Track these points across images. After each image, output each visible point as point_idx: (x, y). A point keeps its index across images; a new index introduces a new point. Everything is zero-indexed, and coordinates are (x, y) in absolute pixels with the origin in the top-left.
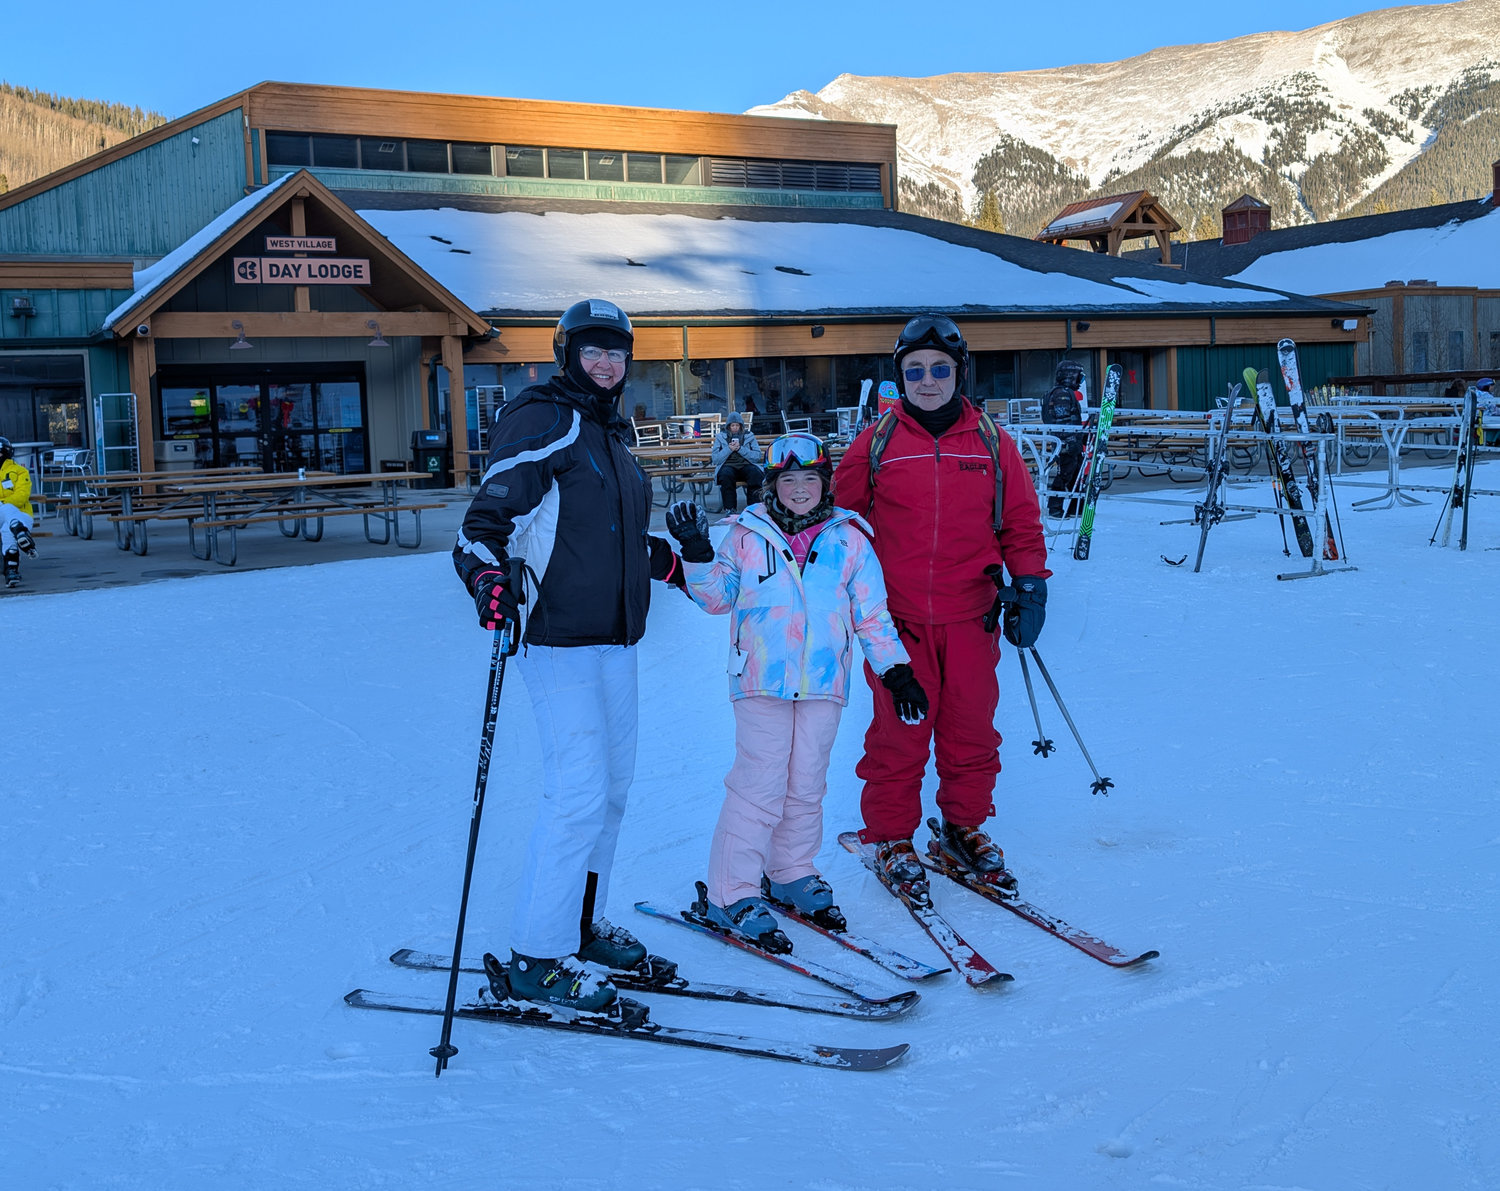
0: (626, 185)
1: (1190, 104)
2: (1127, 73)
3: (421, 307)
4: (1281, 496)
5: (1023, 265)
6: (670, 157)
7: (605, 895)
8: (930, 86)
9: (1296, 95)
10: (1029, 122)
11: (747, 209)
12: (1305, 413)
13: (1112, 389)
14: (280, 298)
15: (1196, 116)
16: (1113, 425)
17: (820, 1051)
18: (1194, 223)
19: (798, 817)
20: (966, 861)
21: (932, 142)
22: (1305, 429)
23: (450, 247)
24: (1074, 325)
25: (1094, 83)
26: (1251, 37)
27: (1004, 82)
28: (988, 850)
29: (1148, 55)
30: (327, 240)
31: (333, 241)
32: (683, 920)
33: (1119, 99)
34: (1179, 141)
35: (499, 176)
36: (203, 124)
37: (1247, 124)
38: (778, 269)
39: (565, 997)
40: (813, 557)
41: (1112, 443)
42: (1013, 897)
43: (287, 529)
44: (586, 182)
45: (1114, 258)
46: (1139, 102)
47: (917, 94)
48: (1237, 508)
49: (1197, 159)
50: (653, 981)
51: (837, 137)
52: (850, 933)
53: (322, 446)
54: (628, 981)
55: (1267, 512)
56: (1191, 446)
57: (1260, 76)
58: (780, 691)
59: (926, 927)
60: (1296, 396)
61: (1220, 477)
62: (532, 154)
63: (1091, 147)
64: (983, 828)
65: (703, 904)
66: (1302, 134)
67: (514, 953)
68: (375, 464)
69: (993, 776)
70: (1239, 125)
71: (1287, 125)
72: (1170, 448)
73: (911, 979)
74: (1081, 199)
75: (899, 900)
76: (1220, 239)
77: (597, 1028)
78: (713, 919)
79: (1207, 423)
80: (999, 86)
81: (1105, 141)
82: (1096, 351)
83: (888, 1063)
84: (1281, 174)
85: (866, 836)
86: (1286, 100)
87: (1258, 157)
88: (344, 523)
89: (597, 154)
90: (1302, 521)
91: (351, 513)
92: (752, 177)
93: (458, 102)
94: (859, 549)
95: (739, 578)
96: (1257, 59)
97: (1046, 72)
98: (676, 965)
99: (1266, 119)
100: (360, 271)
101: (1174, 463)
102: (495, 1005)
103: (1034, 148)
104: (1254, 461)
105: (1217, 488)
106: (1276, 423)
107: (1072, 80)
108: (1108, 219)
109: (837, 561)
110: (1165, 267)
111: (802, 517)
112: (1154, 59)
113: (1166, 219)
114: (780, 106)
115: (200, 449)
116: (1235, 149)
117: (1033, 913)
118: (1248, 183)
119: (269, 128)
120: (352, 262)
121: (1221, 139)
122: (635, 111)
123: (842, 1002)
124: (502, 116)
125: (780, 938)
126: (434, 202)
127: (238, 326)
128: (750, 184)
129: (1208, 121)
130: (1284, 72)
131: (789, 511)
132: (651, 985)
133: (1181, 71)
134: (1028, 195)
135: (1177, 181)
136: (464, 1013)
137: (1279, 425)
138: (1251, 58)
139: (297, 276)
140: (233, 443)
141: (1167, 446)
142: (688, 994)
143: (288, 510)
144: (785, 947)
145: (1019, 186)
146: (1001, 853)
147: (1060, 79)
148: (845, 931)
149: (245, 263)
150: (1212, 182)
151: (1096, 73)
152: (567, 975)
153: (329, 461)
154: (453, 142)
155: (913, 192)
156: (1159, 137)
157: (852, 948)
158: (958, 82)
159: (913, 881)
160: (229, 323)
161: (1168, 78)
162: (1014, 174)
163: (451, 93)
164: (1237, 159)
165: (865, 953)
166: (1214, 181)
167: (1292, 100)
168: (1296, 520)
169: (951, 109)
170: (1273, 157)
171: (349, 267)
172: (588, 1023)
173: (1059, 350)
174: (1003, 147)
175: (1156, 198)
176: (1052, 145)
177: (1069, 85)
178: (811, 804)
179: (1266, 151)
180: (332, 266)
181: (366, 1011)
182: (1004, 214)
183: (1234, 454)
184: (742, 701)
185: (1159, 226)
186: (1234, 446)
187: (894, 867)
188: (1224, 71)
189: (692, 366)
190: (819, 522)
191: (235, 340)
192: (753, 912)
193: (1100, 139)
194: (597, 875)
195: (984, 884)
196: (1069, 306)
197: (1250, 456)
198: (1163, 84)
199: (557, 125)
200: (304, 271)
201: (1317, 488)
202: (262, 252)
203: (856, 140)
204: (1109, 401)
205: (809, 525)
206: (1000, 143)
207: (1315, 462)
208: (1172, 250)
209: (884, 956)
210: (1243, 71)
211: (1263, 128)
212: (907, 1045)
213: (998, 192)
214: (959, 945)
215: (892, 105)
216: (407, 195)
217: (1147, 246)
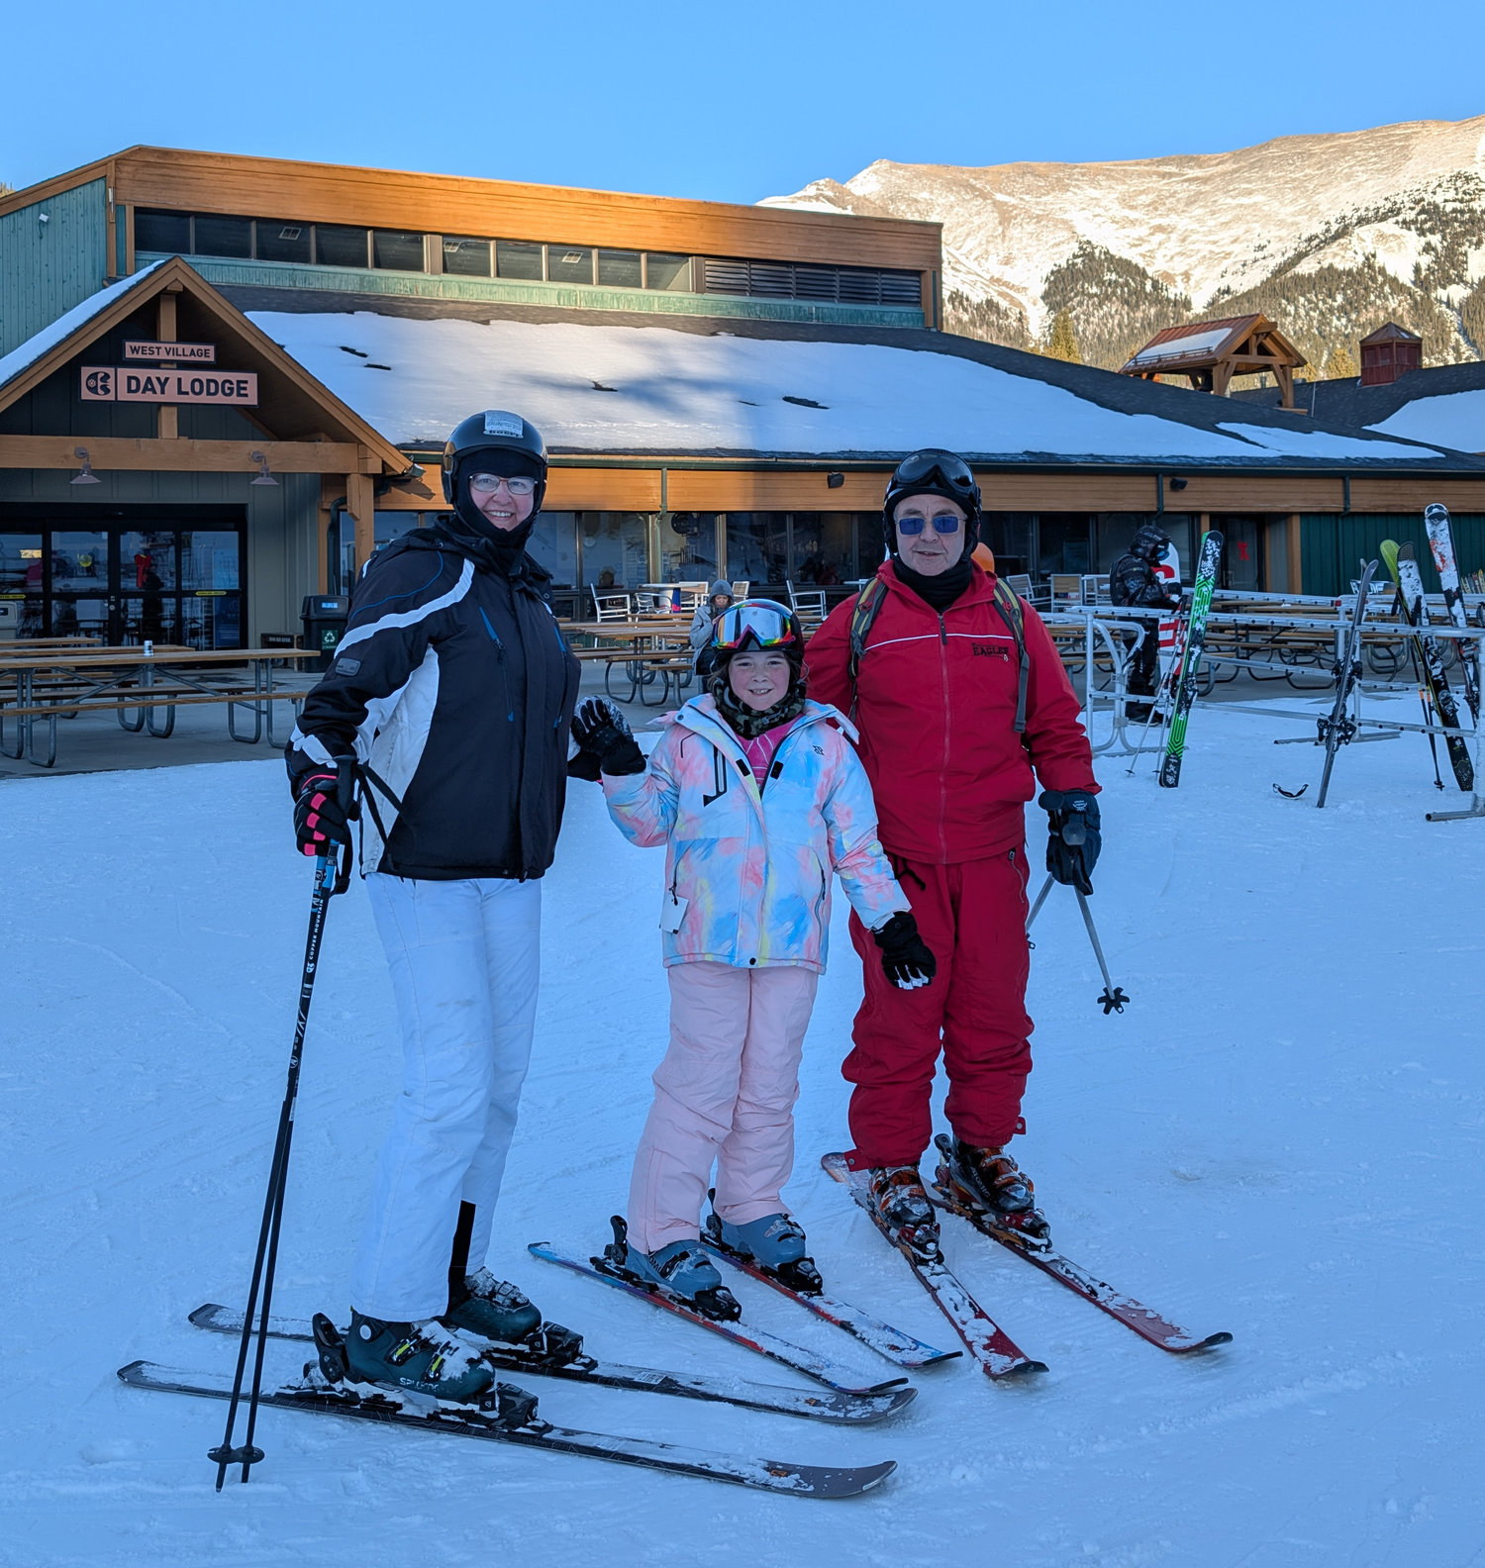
0: (594, 289)
1: (1320, 207)
2: (1240, 169)
3: (323, 436)
4: (1431, 709)
5: (1101, 404)
6: (652, 255)
7: (486, 1236)
8: (989, 177)
9: (1454, 201)
10: (1115, 226)
11: (749, 324)
12: (1462, 601)
13: (1209, 563)
14: (139, 420)
15: (1327, 223)
16: (1212, 610)
17: (772, 1468)
18: (1325, 358)
19: (759, 1129)
20: (982, 1196)
21: (991, 247)
22: (1461, 622)
23: (365, 361)
24: (1166, 482)
25: (1197, 179)
26: (1397, 127)
27: (1083, 175)
28: (1012, 1181)
29: (1267, 146)
30: (203, 347)
31: (211, 348)
32: (593, 1268)
33: (1229, 200)
34: (1306, 254)
35: (433, 273)
36: (54, 196)
37: (1393, 235)
38: (787, 399)
39: (422, 1380)
40: (777, 769)
41: (1209, 634)
42: (1043, 1249)
43: (128, 721)
44: (544, 283)
45: (1220, 398)
46: (1255, 204)
47: (973, 188)
48: (1373, 723)
49: (1329, 278)
50: (549, 1360)
51: (867, 237)
52: (827, 1297)
53: (187, 612)
54: (514, 1358)
55: (1412, 729)
56: (1317, 642)
57: (1408, 176)
58: (731, 956)
59: (932, 1290)
60: (1450, 579)
61: (1351, 683)
62: (477, 247)
63: (1194, 259)
64: (1007, 1151)
65: (620, 1248)
66: (1463, 249)
67: (354, 1313)
68: (254, 636)
69: (1024, 1076)
70: (1382, 236)
71: (1444, 238)
72: (1290, 644)
73: (906, 1365)
74: (1180, 324)
75: (898, 1250)
76: (1357, 378)
77: (465, 1425)
78: (633, 1270)
79: (1337, 613)
80: (1077, 180)
81: (1211, 252)
82: (1195, 516)
83: (865, 1488)
84: (1436, 299)
85: (856, 1160)
86: (1441, 206)
87: (1406, 277)
88: (203, 714)
89: (558, 248)
90: (1458, 743)
91: (209, 701)
92: (757, 284)
93: (384, 179)
94: (838, 758)
95: (678, 796)
96: (1404, 154)
97: (1137, 164)
98: (581, 1338)
99: (1417, 229)
100: (245, 389)
101: (1295, 664)
102: (325, 1388)
103: (1120, 259)
104: (1399, 664)
105: (1346, 696)
106: (1424, 613)
107: (1171, 175)
108: (1213, 349)
109: (809, 774)
110: (1284, 412)
111: (763, 714)
112: (1274, 151)
113: (1288, 352)
114: (799, 198)
115: (28, 614)
116: (1377, 266)
117: (1068, 1271)
118: (1394, 310)
119: (138, 205)
120: (234, 376)
121: (1360, 252)
122: (609, 196)
123: (808, 1396)
124: (439, 198)
125: (724, 1298)
126: (348, 304)
127: (82, 454)
128: (753, 292)
129: (1343, 230)
130: (1440, 171)
131: (745, 705)
132: (545, 1366)
133: (1309, 167)
134: (1112, 317)
135: (1304, 306)
136: (281, 1400)
137: (1428, 617)
138: (1397, 153)
139: (163, 392)
140: (72, 606)
141: (1285, 642)
142: (595, 1379)
143: (130, 695)
144: (731, 1312)
145: (1101, 305)
146: (1030, 1185)
147: (1155, 173)
148: (820, 1294)
149: (97, 373)
150: (1348, 307)
151: (1200, 167)
152: (427, 1347)
153: (194, 633)
154: (375, 229)
155: (965, 310)
156: (1281, 249)
157: (828, 1318)
158: (1024, 173)
159: (917, 1225)
160: (70, 451)
161: (1292, 175)
162: (1094, 290)
163: (376, 168)
164: (1380, 279)
165: (845, 1326)
166: (1350, 307)
167: (1449, 207)
168: (1451, 741)
169: (1015, 207)
170: (1426, 277)
171: (231, 383)
172: (451, 1418)
173: (1147, 514)
174: (1081, 256)
175: (1275, 324)
176: (1144, 256)
177: (1165, 181)
178: (775, 1112)
179: (1417, 270)
180: (209, 381)
181: (145, 1393)
182: (1082, 341)
183: (1373, 654)
184: (680, 968)
185: (1278, 359)
186: (1371, 642)
187: (891, 1203)
188: (1363, 168)
189: (674, 520)
190: (786, 720)
191: (77, 472)
192: (688, 1260)
193: (1205, 249)
194: (474, 1206)
195: (1005, 1229)
196: (1160, 457)
197: (1393, 657)
198: (1286, 183)
199: (510, 211)
200: (171, 387)
201: (1478, 700)
202: (119, 361)
203: (891, 241)
204: (1206, 579)
205: (772, 725)
206: (1077, 251)
207: (1475, 666)
208: (1295, 391)
209: (871, 1332)
210: (1387, 168)
211: (1413, 241)
212: (893, 1463)
213: (1074, 313)
214: (976, 1317)
215: (941, 201)
216: (314, 293)
217: (1263, 384)
